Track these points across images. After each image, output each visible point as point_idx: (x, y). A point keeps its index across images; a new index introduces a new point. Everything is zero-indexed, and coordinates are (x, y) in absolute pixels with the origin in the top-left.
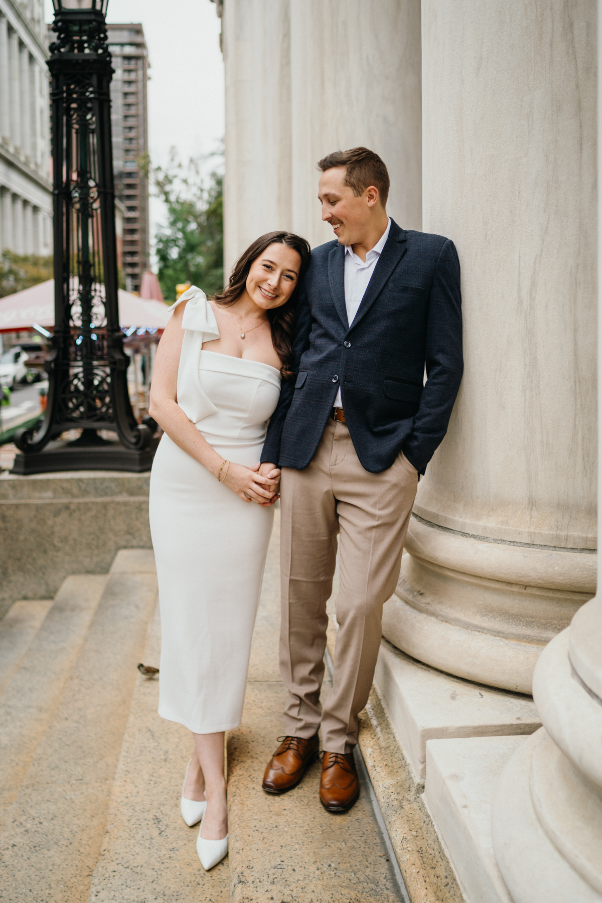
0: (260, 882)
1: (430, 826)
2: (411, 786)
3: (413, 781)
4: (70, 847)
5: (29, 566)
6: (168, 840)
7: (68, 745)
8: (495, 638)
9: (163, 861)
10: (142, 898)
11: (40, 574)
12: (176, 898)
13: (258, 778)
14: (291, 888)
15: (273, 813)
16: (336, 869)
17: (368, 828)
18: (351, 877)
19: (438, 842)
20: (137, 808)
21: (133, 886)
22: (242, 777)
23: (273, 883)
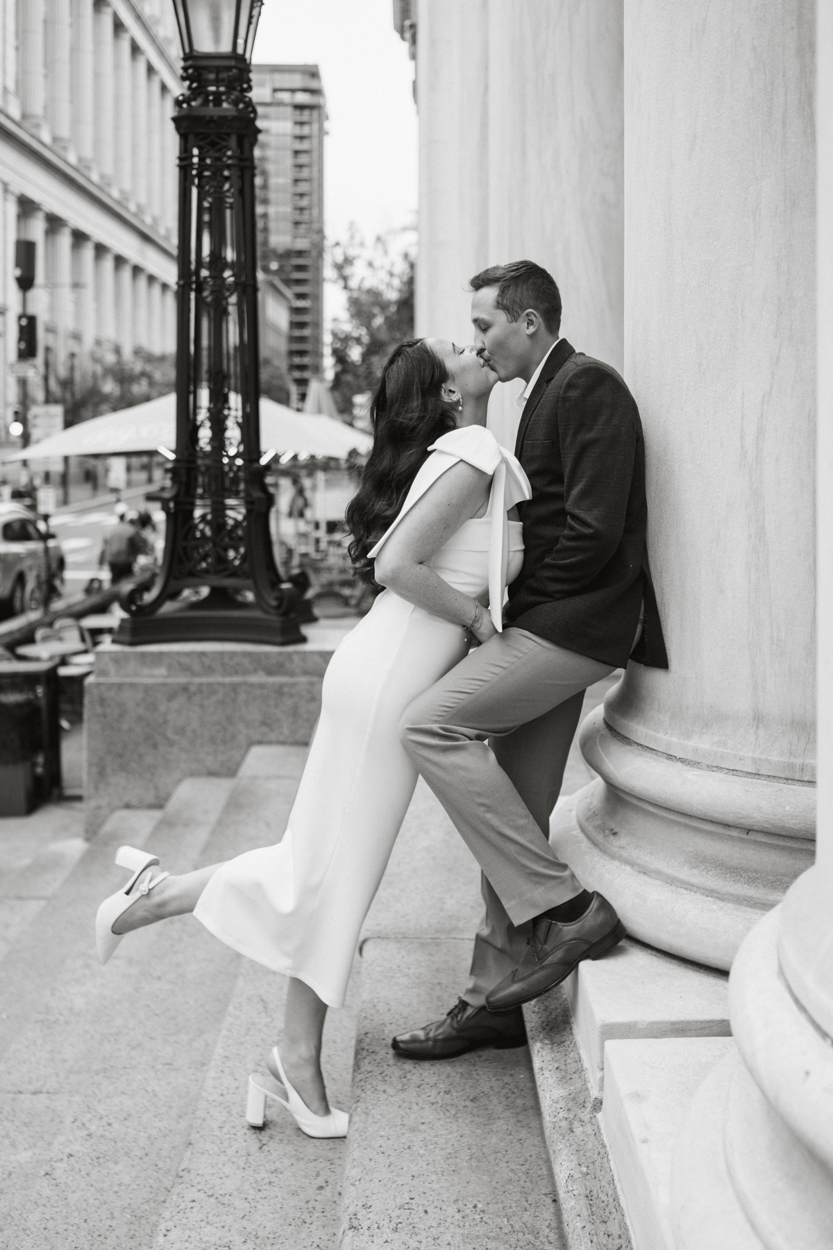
0: (378, 1228)
1: (605, 1160)
2: (587, 1100)
3: (589, 1093)
4: (146, 1159)
5: (134, 765)
6: (270, 1158)
7: (157, 1015)
8: (706, 898)
9: (260, 1188)
10: (226, 1240)
11: (148, 776)
12: (272, 1242)
13: (392, 1076)
14: (418, 1238)
15: (407, 1128)
16: (483, 1211)
17: (533, 1153)
18: (502, 1224)
19: (614, 1184)
20: (234, 1111)
21: (216, 1223)
22: (371, 1074)
23: (396, 1230)
